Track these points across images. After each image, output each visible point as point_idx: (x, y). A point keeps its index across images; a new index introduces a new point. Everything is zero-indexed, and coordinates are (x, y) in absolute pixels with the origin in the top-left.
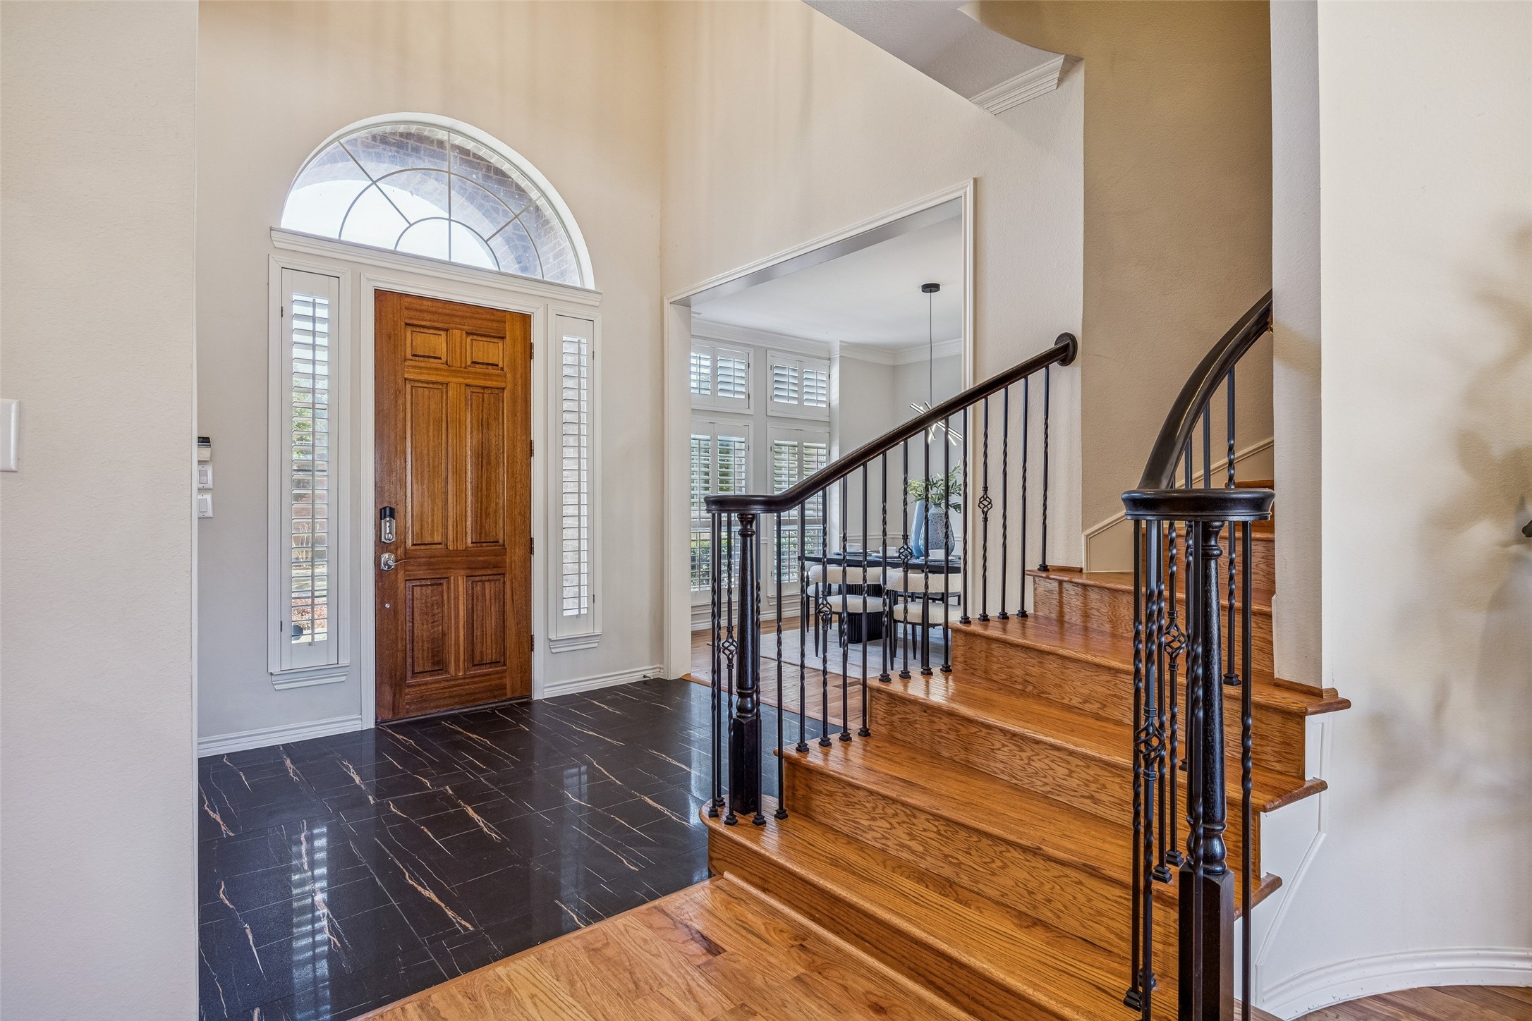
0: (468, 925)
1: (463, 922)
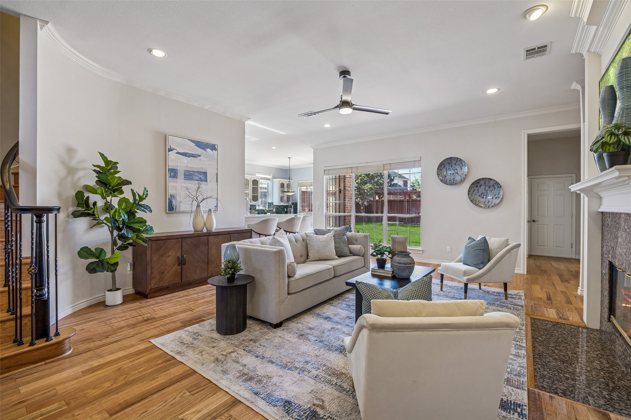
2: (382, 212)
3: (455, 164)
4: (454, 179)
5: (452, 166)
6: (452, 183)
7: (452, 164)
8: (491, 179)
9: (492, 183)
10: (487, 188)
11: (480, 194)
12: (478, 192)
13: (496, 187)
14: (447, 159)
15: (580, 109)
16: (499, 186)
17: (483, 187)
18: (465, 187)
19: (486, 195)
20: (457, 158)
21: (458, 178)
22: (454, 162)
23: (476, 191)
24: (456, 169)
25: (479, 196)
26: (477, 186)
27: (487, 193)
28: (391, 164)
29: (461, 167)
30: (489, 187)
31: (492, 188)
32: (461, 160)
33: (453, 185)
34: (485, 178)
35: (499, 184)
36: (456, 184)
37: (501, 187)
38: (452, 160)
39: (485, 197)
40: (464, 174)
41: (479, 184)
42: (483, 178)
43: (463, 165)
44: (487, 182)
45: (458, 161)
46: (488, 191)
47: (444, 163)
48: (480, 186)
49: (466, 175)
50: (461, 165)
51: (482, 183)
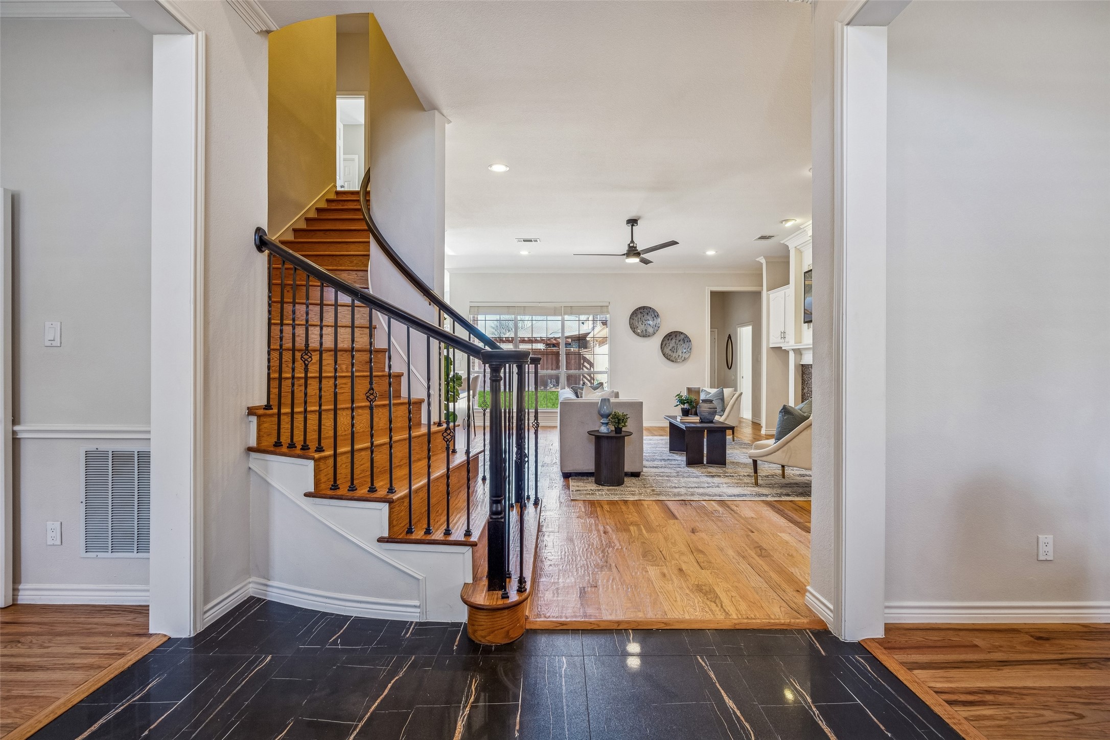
0: (700, 660)
1: (704, 664)
2: (558, 367)
3: (648, 314)
4: (646, 330)
5: (644, 316)
6: (645, 335)
7: (645, 314)
8: (682, 333)
9: (682, 336)
10: (677, 341)
11: (670, 348)
12: (669, 346)
14: (640, 308)
15: (762, 274)
17: (674, 341)
18: (656, 340)
19: (676, 349)
20: (650, 308)
21: (650, 330)
22: (647, 312)
23: (668, 345)
24: (648, 320)
25: (670, 350)
26: (668, 340)
27: (677, 347)
28: (573, 308)
29: (653, 318)
30: (680, 341)
31: (681, 342)
32: (654, 311)
33: (646, 337)
34: (677, 332)
35: (689, 338)
36: (649, 336)
37: (690, 341)
38: (645, 310)
39: (675, 351)
40: (655, 326)
41: (671, 337)
42: (675, 332)
43: (656, 315)
44: (678, 335)
45: (651, 311)
46: (678, 345)
47: (637, 312)
48: (671, 340)
49: (659, 327)
50: (653, 316)
51: (673, 336)
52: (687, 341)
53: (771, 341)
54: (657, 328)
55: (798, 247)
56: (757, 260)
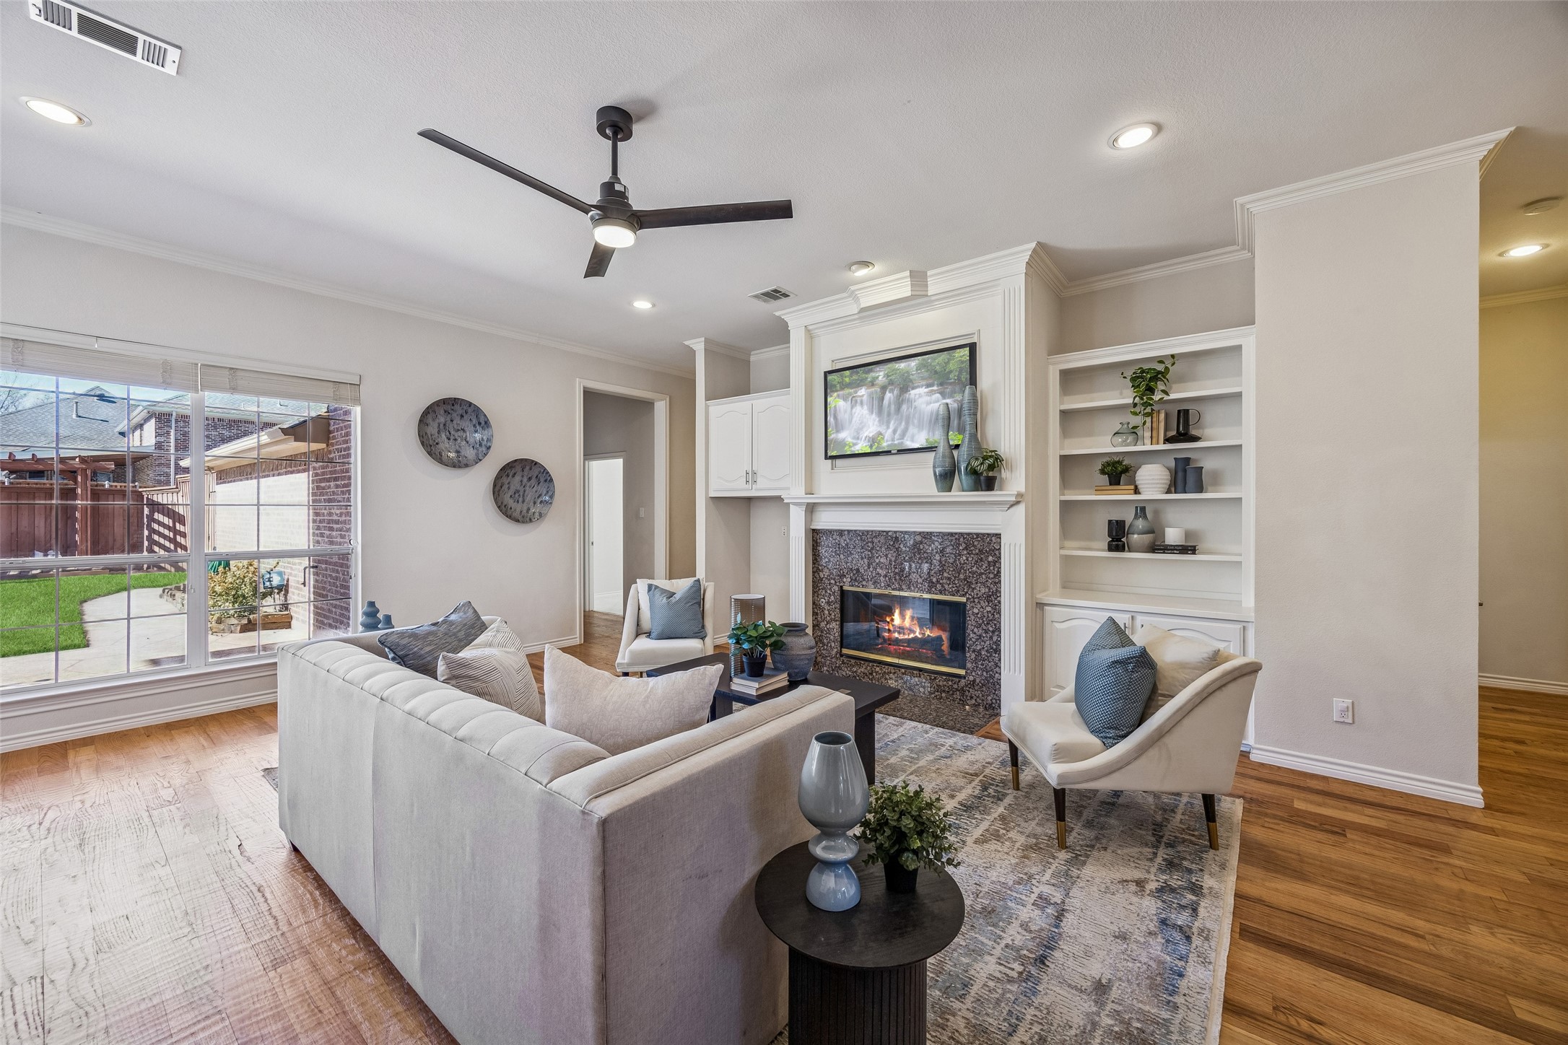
3: (462, 416)
4: (459, 452)
5: (452, 421)
6: (459, 464)
7: (455, 415)
8: (536, 463)
9: (536, 471)
10: (525, 480)
11: (511, 492)
12: (509, 488)
13: (542, 480)
14: (444, 401)
15: (694, 372)
16: (549, 478)
17: (518, 478)
18: (483, 475)
19: (523, 496)
20: (470, 404)
21: (470, 453)
22: (460, 412)
23: (506, 486)
24: (463, 430)
25: (511, 496)
26: (508, 476)
27: (525, 491)
29: (474, 426)
30: (530, 479)
31: (533, 481)
32: (477, 411)
33: (460, 467)
34: (526, 460)
35: (550, 475)
36: (467, 466)
37: (551, 480)
38: (457, 407)
39: (521, 499)
40: (481, 445)
41: (513, 471)
42: (522, 460)
43: (482, 421)
44: (528, 468)
45: (470, 410)
46: (527, 488)
47: (436, 408)
48: (513, 476)
49: (489, 448)
50: (475, 421)
51: (518, 468)
52: (546, 481)
53: (713, 486)
54: (484, 449)
55: (810, 328)
56: (686, 343)
